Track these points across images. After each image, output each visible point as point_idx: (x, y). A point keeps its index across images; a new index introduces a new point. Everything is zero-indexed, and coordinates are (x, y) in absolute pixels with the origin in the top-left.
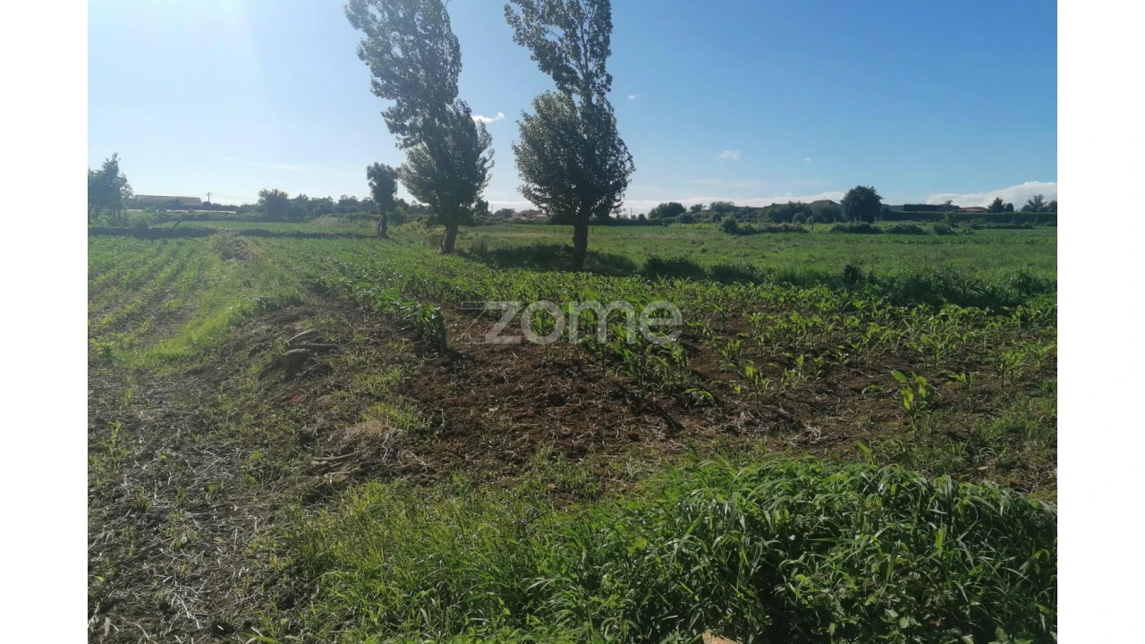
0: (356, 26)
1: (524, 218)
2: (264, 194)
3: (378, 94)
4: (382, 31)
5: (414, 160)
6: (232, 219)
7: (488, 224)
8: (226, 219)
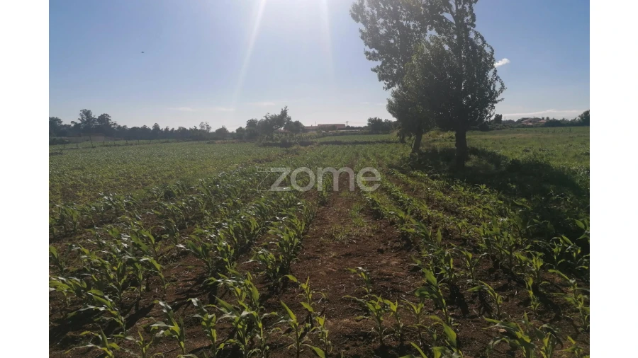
0: (357, 20)
1: (531, 124)
2: (370, 120)
3: (370, 59)
4: (373, 21)
5: (395, 96)
6: (359, 134)
7: (498, 129)
8: (352, 134)
